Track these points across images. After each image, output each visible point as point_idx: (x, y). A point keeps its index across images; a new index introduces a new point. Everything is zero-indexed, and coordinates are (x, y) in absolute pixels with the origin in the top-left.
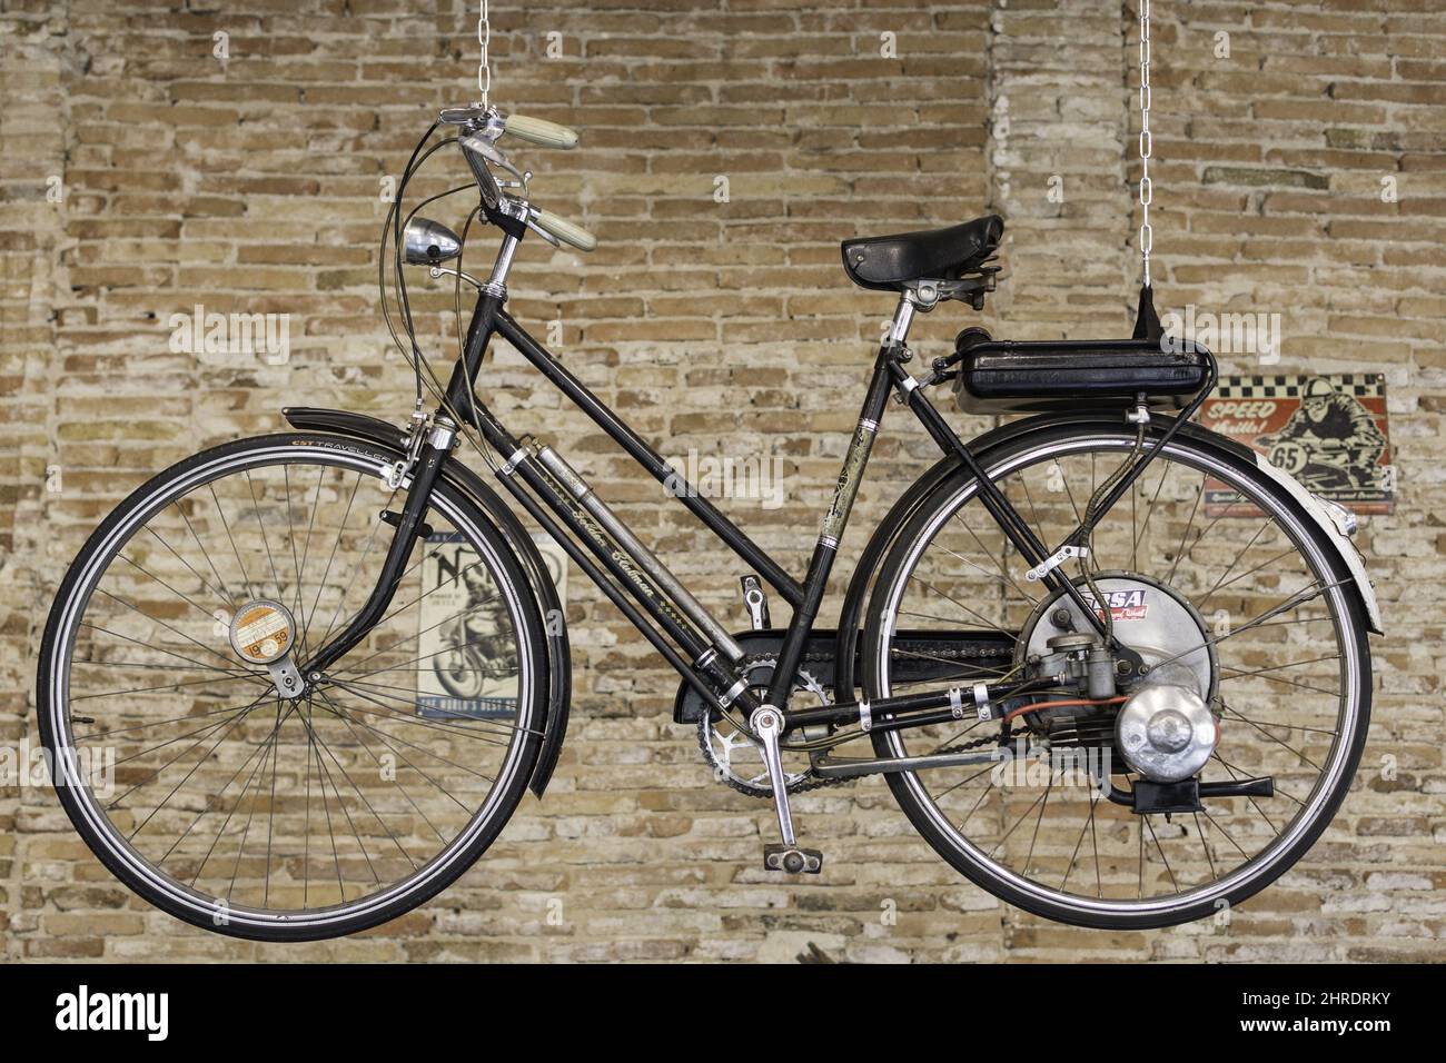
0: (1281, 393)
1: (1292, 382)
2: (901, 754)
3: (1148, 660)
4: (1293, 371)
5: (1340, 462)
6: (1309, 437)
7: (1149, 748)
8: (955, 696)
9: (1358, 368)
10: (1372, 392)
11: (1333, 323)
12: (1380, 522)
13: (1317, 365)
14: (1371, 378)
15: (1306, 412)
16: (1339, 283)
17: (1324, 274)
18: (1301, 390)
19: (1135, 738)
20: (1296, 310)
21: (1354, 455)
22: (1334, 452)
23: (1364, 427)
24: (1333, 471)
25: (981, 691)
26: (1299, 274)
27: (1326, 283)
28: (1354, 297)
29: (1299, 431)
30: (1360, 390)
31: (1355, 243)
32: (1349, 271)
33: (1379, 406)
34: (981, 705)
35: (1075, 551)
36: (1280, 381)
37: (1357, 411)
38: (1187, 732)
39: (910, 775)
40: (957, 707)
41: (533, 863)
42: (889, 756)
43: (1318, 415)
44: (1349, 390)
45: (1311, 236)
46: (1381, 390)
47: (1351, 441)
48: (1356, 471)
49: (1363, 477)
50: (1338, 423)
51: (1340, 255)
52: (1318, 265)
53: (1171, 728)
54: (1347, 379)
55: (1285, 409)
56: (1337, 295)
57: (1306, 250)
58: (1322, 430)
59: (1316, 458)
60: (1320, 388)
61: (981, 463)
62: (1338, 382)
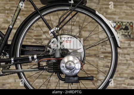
0: (119, 24)
1: (120, 23)
2: (20, 69)
3: (70, 51)
4: (120, 21)
5: (126, 34)
6: (122, 30)
7: (66, 69)
8: (30, 57)
9: (129, 21)
10: (131, 24)
11: (126, 15)
12: (132, 42)
13: (124, 21)
14: (131, 23)
15: (122, 27)
16: (127, 10)
17: (125, 8)
18: (121, 24)
19: (63, 67)
20: (121, 13)
21: (128, 33)
22: (126, 32)
23: (130, 29)
24: (125, 35)
25: (35, 56)
26: (122, 8)
27: (125, 10)
28: (129, 12)
29: (121, 29)
30: (130, 24)
31: (130, 4)
32: (128, 8)
33: (132, 26)
34: (36, 59)
35: (56, 28)
36: (118, 23)
37: (129, 27)
38: (74, 66)
39: (21, 73)
40: (30, 59)
41: (12, 85)
42: (18, 69)
43: (124, 27)
44: (128, 24)
45: (124, 3)
46: (133, 24)
47: (128, 31)
48: (129, 35)
49: (130, 36)
50: (126, 28)
51: (127, 6)
52: (124, 7)
53: (70, 64)
54: (128, 23)
55: (119, 26)
56: (127, 11)
57: (123, 5)
58: (124, 29)
59: (123, 33)
60: (124, 24)
61: (41, 12)
62: (126, 23)
